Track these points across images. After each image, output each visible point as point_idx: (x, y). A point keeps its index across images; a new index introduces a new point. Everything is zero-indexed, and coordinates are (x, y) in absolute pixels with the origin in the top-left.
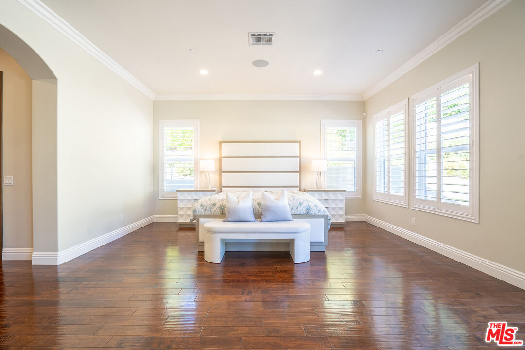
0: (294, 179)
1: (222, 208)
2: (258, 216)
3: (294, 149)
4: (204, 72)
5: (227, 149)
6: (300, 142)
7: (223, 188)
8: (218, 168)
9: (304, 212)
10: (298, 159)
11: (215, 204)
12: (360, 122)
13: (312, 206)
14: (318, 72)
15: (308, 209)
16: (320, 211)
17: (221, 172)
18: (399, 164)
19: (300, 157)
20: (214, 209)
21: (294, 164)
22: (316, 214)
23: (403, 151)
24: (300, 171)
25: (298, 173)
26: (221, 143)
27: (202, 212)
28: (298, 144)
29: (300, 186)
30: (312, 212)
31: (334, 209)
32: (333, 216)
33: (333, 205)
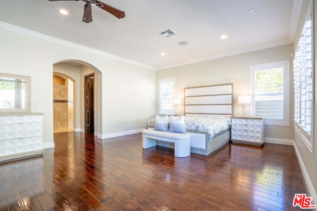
0: (228, 109)
3: (228, 89)
4: (163, 54)
5: (188, 92)
6: (232, 84)
7: (186, 114)
8: (184, 103)
9: (194, 129)
10: (231, 96)
12: (287, 62)
13: (200, 125)
14: (224, 37)
15: (197, 127)
16: (204, 129)
17: (185, 105)
19: (232, 94)
21: (228, 99)
22: (202, 131)
24: (232, 104)
25: (231, 106)
26: (185, 89)
28: (231, 86)
29: (232, 114)
30: (199, 130)
31: (252, 131)
32: (252, 137)
33: (252, 129)
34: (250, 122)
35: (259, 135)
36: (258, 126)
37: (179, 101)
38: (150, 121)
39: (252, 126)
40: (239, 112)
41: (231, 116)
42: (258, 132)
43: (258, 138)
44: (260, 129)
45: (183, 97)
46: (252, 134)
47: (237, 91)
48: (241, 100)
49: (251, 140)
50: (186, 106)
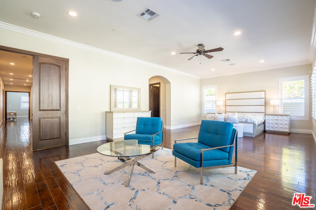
3: (262, 95)
4: (213, 70)
5: (228, 96)
6: (265, 91)
7: (226, 113)
8: (225, 104)
10: (264, 99)
12: (308, 76)
13: (249, 119)
14: (262, 61)
15: (247, 120)
16: (252, 121)
19: (265, 98)
21: (262, 102)
22: (250, 122)
25: (264, 106)
26: (226, 94)
28: (264, 92)
29: (265, 113)
30: (248, 121)
31: (281, 124)
32: (281, 128)
33: (281, 122)
34: (280, 117)
35: (287, 127)
36: (286, 120)
37: (221, 103)
38: (209, 117)
39: (281, 120)
40: (270, 110)
41: (264, 114)
42: (286, 124)
43: (286, 128)
44: (287, 123)
45: (224, 99)
46: (281, 126)
47: (268, 96)
48: (272, 102)
49: (281, 130)
50: (226, 107)
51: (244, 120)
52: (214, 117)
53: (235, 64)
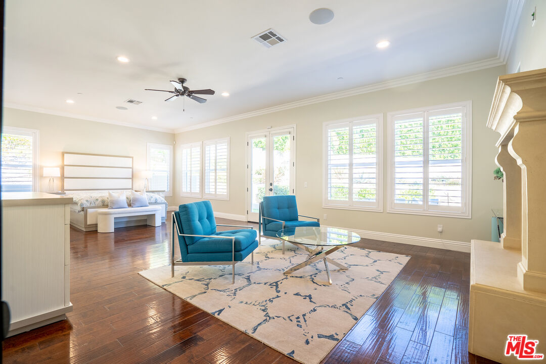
0: (128, 184)
1: (103, 202)
2: (130, 205)
3: (127, 162)
4: (70, 102)
5: (68, 159)
6: (132, 158)
7: (65, 191)
10: (131, 169)
11: (97, 200)
12: (172, 147)
13: (158, 198)
15: (156, 200)
16: (162, 200)
17: (63, 177)
18: (197, 175)
19: (132, 168)
20: (97, 203)
21: (128, 173)
22: (160, 202)
23: (199, 168)
24: (132, 178)
25: (131, 180)
26: (63, 154)
27: (88, 205)
28: (131, 159)
29: (132, 188)
34: (156, 195)
40: (140, 185)
45: (60, 163)
47: (136, 167)
48: (143, 174)
50: (65, 179)
51: (153, 200)
52: (100, 200)
53: (127, 109)
